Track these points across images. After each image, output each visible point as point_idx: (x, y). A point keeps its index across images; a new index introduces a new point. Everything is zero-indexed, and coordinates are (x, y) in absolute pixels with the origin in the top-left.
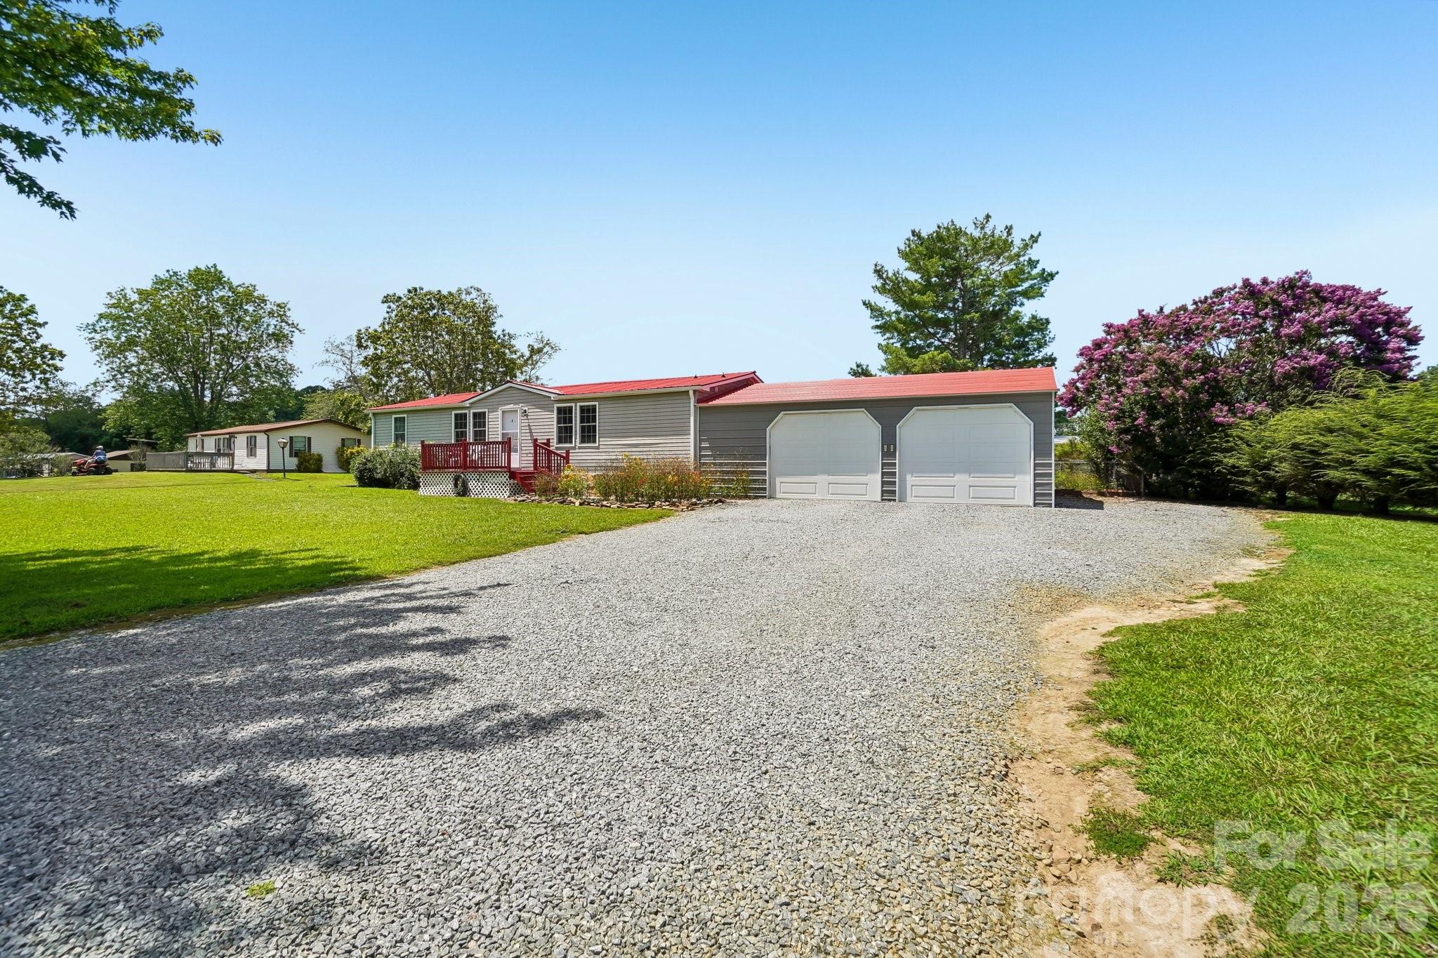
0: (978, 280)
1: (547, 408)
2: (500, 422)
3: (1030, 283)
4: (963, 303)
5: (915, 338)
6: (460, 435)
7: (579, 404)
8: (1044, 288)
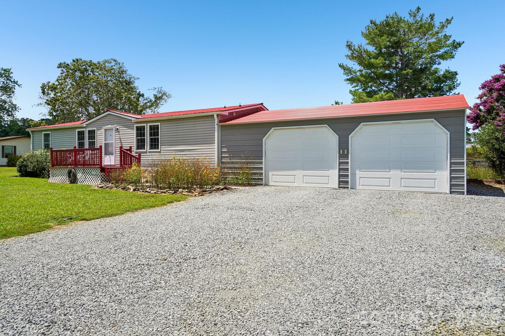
0: (411, 49)
1: (130, 127)
2: (103, 136)
3: (446, 49)
4: (402, 64)
5: (371, 86)
6: (81, 144)
7: (149, 124)
8: (454, 52)
